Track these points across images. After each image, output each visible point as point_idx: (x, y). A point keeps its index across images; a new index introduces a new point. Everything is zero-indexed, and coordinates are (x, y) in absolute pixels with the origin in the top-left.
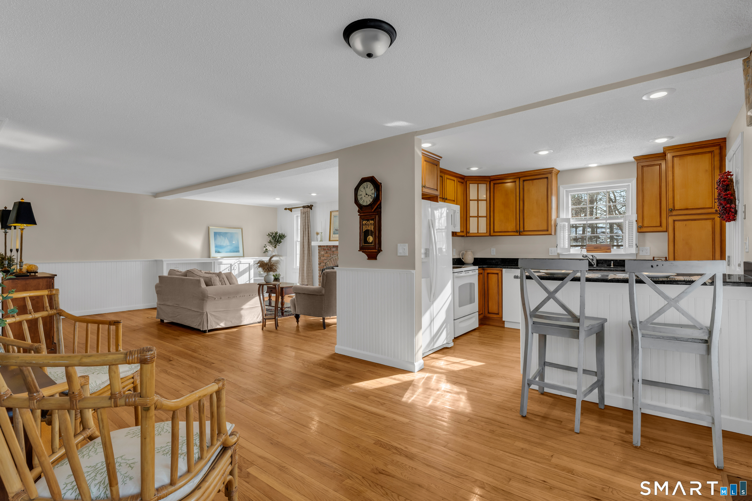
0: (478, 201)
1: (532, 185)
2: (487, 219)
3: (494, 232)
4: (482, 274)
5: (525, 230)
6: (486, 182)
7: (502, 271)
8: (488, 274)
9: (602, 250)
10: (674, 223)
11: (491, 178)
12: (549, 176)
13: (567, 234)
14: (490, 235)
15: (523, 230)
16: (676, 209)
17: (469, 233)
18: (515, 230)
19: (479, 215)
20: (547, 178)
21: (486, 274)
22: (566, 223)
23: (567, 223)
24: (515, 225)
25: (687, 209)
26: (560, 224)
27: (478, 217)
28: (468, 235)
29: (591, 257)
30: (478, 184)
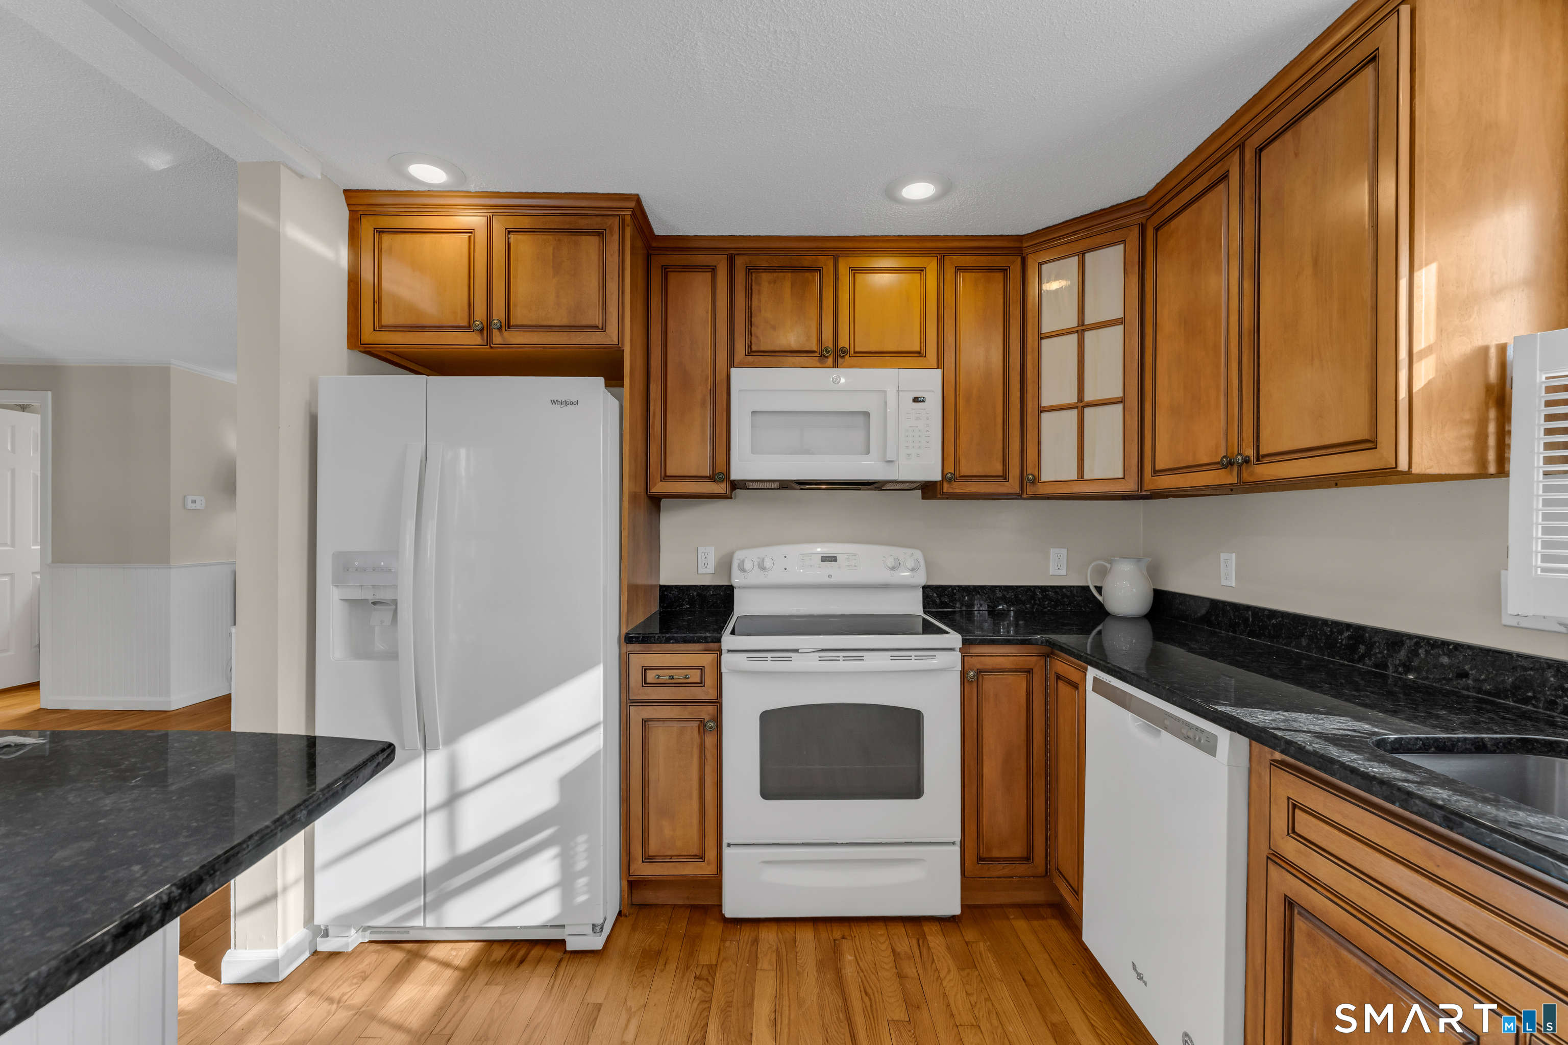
0: (1079, 332)
1: (1296, 154)
2: (1126, 409)
3: (1154, 472)
5: (1264, 450)
6: (1118, 234)
11: (1149, 204)
14: (1142, 489)
15: (1252, 454)
18: (1221, 457)
19: (1088, 398)
24: (1221, 424)
27: (1081, 405)
28: (1030, 490)
30: (1082, 254)
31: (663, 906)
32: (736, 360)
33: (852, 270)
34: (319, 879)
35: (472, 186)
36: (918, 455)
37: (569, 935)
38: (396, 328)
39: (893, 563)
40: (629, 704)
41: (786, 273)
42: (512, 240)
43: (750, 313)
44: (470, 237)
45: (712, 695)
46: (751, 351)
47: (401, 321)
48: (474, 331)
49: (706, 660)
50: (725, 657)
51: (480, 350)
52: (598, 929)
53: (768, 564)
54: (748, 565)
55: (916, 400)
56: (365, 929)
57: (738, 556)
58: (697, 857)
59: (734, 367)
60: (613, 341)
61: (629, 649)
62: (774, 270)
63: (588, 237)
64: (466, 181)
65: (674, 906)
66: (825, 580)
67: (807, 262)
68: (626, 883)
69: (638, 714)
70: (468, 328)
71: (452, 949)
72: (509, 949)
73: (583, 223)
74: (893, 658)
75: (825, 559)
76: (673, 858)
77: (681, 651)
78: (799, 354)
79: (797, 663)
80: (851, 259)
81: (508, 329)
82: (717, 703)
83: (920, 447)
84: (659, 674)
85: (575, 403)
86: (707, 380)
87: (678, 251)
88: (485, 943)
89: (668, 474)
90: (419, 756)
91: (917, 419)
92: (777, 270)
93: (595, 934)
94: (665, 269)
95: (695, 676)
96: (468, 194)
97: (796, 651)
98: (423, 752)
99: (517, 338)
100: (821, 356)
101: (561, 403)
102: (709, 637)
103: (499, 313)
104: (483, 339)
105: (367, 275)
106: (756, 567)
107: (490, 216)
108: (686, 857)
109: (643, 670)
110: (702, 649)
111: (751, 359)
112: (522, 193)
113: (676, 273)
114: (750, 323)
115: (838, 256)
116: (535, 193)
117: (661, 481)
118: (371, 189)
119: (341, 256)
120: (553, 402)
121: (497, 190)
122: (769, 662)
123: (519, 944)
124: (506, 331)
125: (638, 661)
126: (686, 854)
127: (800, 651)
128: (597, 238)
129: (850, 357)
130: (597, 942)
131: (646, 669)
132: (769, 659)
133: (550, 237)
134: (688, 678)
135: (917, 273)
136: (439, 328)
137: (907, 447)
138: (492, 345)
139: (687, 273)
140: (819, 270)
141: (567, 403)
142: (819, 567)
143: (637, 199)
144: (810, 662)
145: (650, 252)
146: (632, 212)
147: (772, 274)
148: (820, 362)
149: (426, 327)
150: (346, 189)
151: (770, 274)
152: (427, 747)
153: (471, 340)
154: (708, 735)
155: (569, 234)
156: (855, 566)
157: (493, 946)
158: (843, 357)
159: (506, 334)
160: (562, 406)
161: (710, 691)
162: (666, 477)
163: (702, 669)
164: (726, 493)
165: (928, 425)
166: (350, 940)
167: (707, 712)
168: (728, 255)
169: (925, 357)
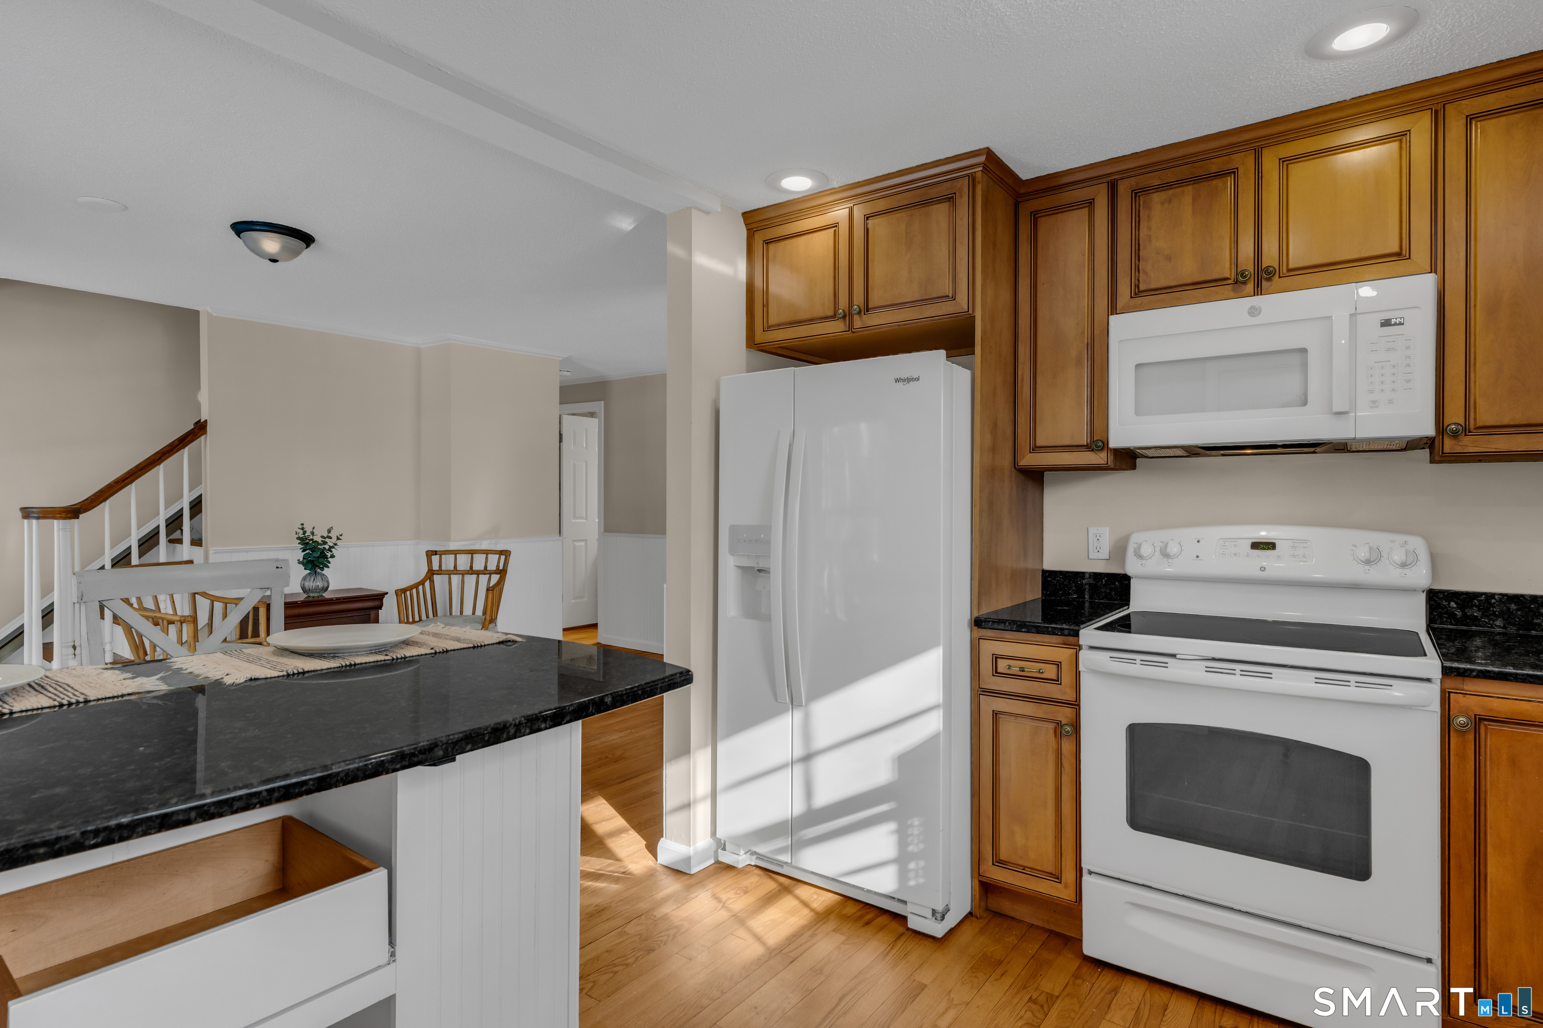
31: (1020, 921)
32: (1120, 305)
33: (1283, 162)
34: (720, 799)
35: (835, 183)
36: (1391, 402)
37: (912, 913)
38: (780, 326)
39: (1368, 555)
40: (979, 693)
41: (1185, 188)
42: (870, 226)
43: (1137, 246)
44: (835, 230)
45: (1070, 696)
46: (1139, 292)
47: (783, 319)
48: (838, 320)
49: (1063, 654)
50: (1084, 655)
51: (845, 336)
52: (939, 916)
53: (1173, 549)
54: (1146, 550)
55: (1386, 323)
56: (754, 853)
57: (1135, 539)
58: (1053, 876)
59: (1116, 314)
60: (963, 308)
61: (980, 635)
62: (1169, 187)
63: (938, 206)
64: (828, 180)
65: (1032, 925)
66: (1255, 573)
67: (1214, 166)
68: (977, 882)
69: (989, 704)
70: (834, 317)
71: (815, 893)
72: (861, 909)
73: (934, 192)
74: (1318, 681)
75: (1255, 546)
76: (1026, 869)
77: (1036, 641)
78: (1204, 286)
79: (1175, 670)
80: (1281, 147)
81: (867, 312)
82: (1075, 705)
83: (1393, 390)
84: (1011, 664)
85: (917, 379)
86: (1083, 333)
87: (1051, 191)
88: (842, 897)
89: (1038, 444)
90: (787, 710)
91: (1389, 350)
92: (1173, 186)
93: (936, 921)
94: (1034, 215)
95: (1050, 672)
96: (833, 191)
97: (1173, 656)
98: (791, 706)
99: (875, 320)
100: (1236, 283)
101: (904, 380)
102: (1066, 629)
103: (859, 299)
104: (845, 325)
105: (758, 283)
106: (1158, 553)
107: (851, 207)
108: (1040, 873)
109: (994, 657)
110: (1060, 642)
111: (1138, 301)
112: (878, 177)
113: (1047, 217)
114: (1137, 258)
115: (1261, 148)
116: (889, 174)
117: (1030, 452)
118: (761, 207)
119: (740, 269)
120: (897, 380)
121: (856, 181)
122: (1138, 666)
123: (869, 908)
124: (865, 314)
125: (990, 648)
126: (1040, 869)
127: (1178, 656)
128: (947, 204)
129: (1280, 277)
130: (938, 929)
131: (998, 657)
132: (1138, 662)
133: (903, 214)
134: (1042, 672)
135: (1394, 141)
136: (811, 321)
137: (1371, 392)
138: (853, 330)
139: (1060, 215)
140: (1234, 172)
141: (909, 380)
142: (1248, 556)
143: (989, 153)
144: (1196, 673)
145: (1019, 200)
146: (983, 167)
147: (1167, 192)
148: (1234, 290)
149: (801, 321)
150: (743, 212)
151: (1163, 193)
152: (794, 703)
153: (835, 328)
154: (1065, 741)
155: (921, 206)
156: (1304, 556)
157: (848, 902)
158: (1269, 279)
159: (864, 317)
160: (905, 383)
161: (1068, 690)
162: (1035, 449)
163: (1058, 665)
164: (1107, 464)
165: (1409, 357)
166: (740, 858)
167: (1064, 714)
168: (1108, 182)
169: (1409, 258)
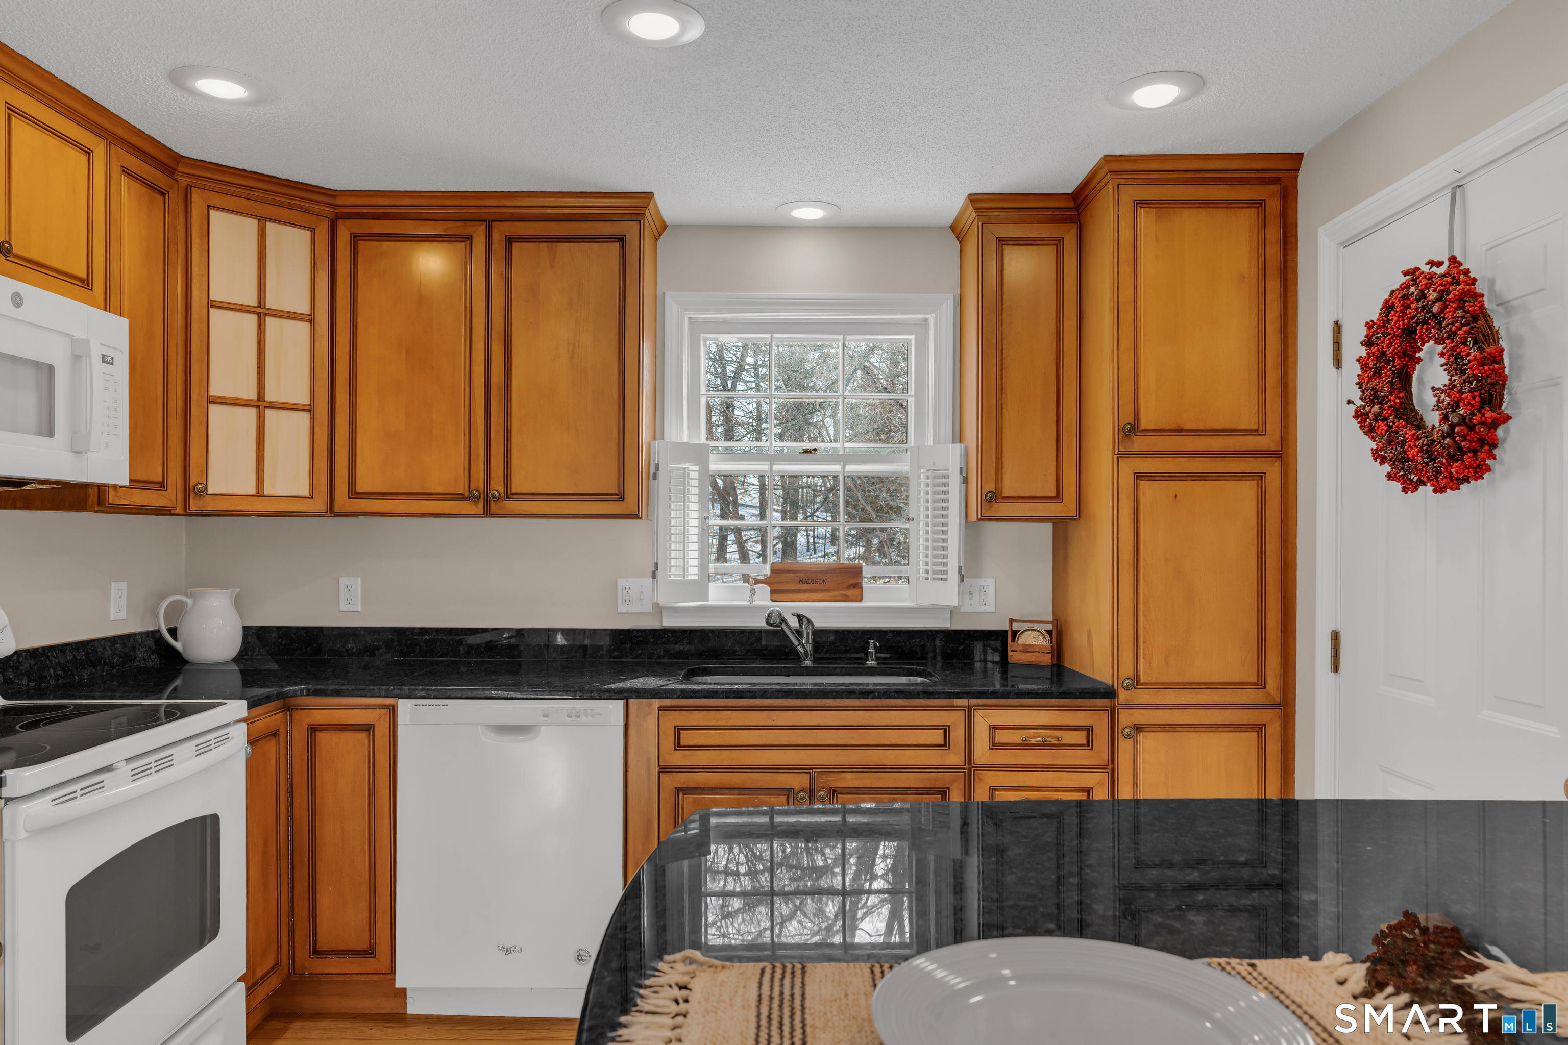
0: (259, 314)
1: (552, 266)
2: (313, 419)
3: (354, 493)
4: (275, 734)
5: (515, 490)
6: (307, 219)
7: (393, 710)
8: (314, 729)
9: (827, 591)
10: (1136, 487)
11: (339, 201)
12: (630, 229)
13: (695, 515)
14: (332, 511)
15: (501, 490)
16: (1142, 427)
17: (202, 493)
18: (462, 489)
19: (270, 396)
20: (621, 239)
21: (300, 735)
22: (691, 468)
23: (697, 468)
24: (462, 460)
25: (1179, 431)
26: (670, 467)
27: (261, 404)
28: (194, 505)
29: (794, 623)
30: (262, 220)
36: (107, 446)
55: (105, 359)
83: (116, 426)
91: (106, 389)
97: (110, 768)
132: (79, 793)
135: (85, 154)
165: (116, 401)
169: (91, 290)
